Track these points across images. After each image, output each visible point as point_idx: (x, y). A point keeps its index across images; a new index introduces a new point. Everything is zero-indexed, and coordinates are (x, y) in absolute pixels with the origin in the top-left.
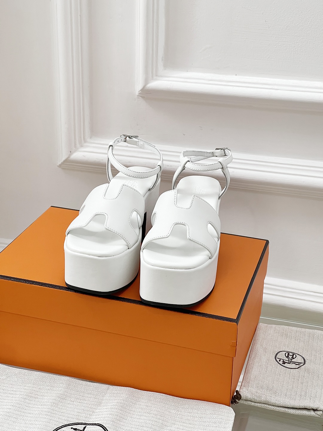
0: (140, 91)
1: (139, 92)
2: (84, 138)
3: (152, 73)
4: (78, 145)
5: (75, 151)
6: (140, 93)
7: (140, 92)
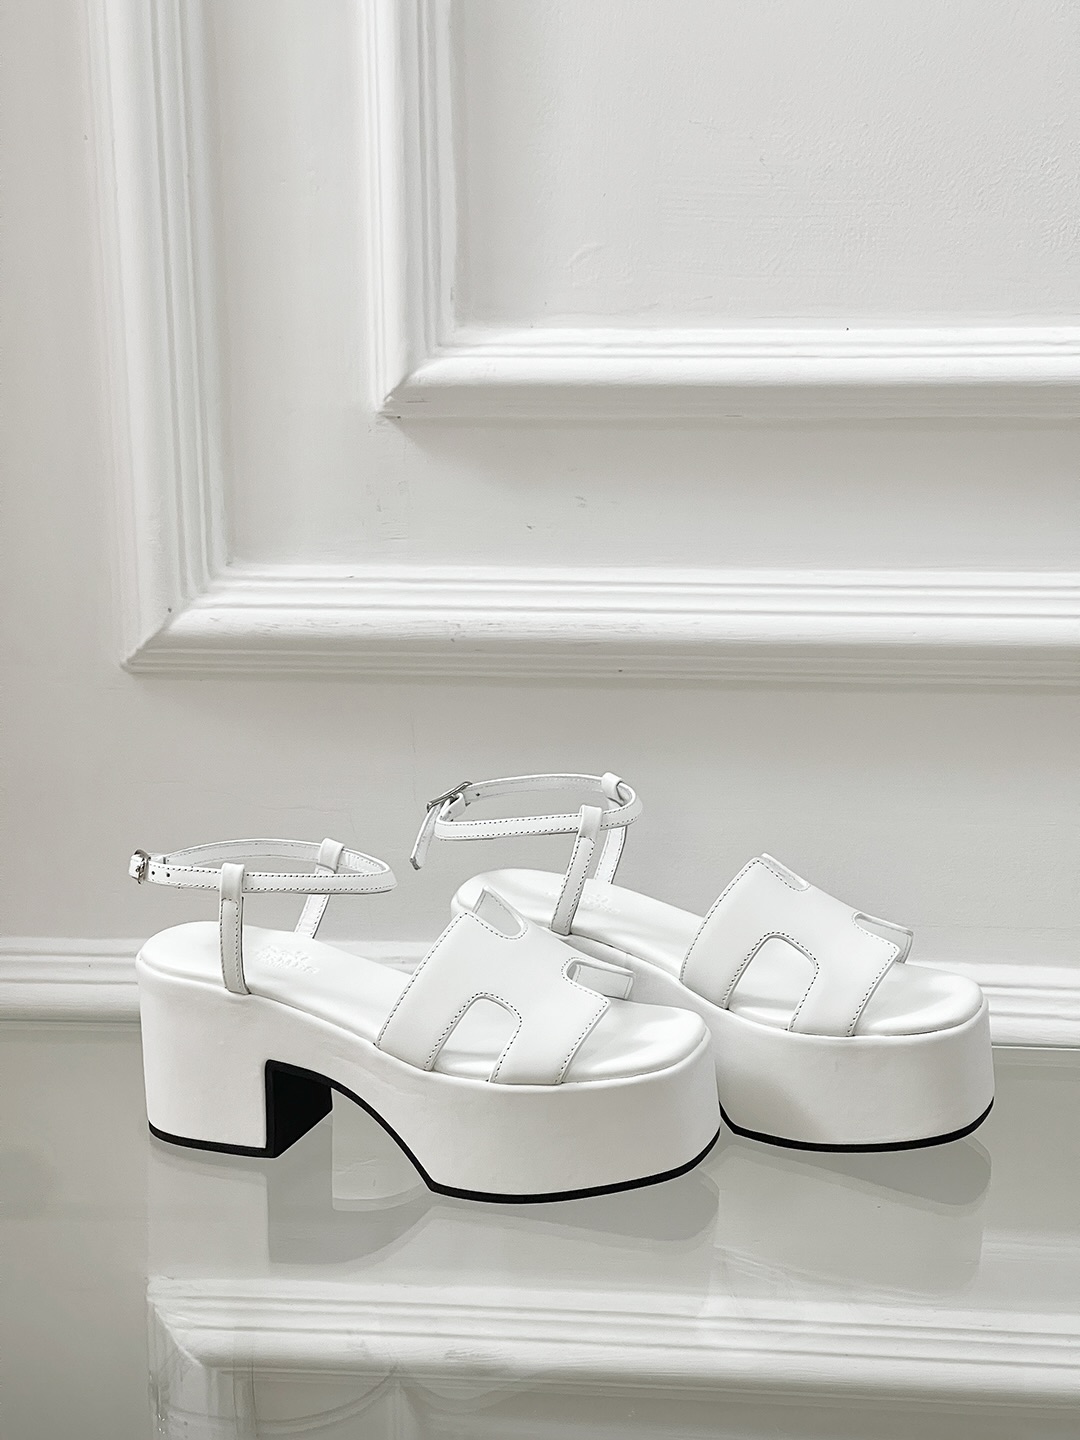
0: (390, 395)
1: (385, 399)
2: (210, 565)
3: (425, 335)
4: (192, 587)
5: (185, 607)
6: (391, 401)
7: (390, 397)
